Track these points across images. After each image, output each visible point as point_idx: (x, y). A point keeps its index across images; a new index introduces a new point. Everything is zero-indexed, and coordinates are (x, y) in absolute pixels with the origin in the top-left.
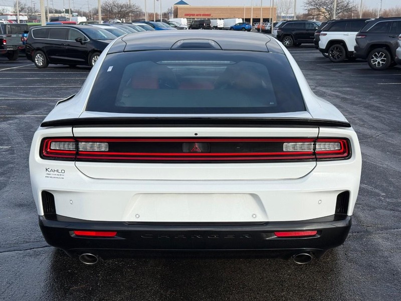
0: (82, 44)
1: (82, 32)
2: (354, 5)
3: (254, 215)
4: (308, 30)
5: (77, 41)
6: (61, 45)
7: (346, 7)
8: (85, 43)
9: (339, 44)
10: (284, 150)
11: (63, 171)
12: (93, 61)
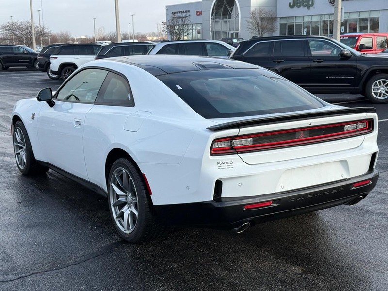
2: (49, 31)
3: (342, 175)
4: (16, 54)
7: (41, 32)
9: (70, 66)
11: (231, 163)
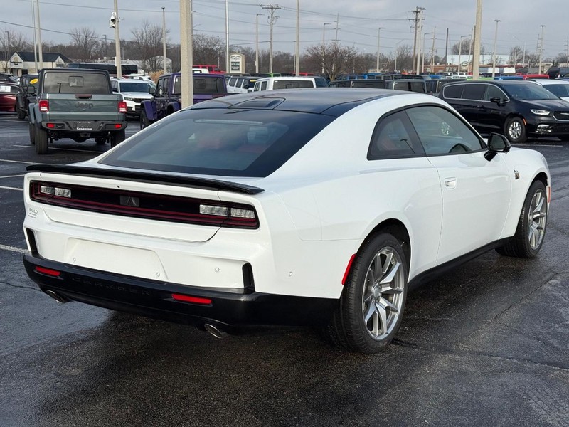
0: (499, 105)
1: (503, 89)
3: (158, 274)
5: (492, 101)
6: (474, 107)
8: (504, 105)
10: (201, 212)
12: (510, 129)
